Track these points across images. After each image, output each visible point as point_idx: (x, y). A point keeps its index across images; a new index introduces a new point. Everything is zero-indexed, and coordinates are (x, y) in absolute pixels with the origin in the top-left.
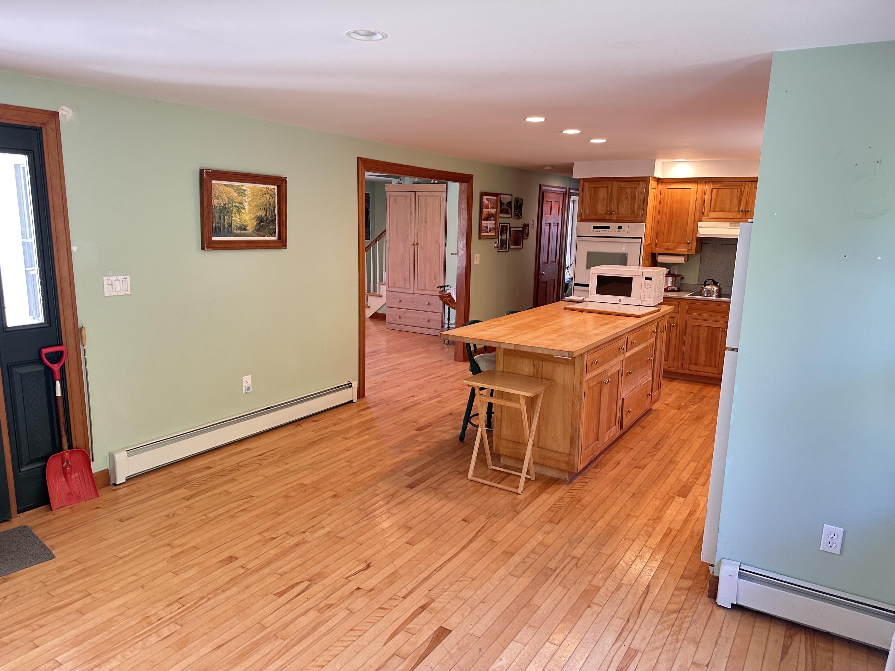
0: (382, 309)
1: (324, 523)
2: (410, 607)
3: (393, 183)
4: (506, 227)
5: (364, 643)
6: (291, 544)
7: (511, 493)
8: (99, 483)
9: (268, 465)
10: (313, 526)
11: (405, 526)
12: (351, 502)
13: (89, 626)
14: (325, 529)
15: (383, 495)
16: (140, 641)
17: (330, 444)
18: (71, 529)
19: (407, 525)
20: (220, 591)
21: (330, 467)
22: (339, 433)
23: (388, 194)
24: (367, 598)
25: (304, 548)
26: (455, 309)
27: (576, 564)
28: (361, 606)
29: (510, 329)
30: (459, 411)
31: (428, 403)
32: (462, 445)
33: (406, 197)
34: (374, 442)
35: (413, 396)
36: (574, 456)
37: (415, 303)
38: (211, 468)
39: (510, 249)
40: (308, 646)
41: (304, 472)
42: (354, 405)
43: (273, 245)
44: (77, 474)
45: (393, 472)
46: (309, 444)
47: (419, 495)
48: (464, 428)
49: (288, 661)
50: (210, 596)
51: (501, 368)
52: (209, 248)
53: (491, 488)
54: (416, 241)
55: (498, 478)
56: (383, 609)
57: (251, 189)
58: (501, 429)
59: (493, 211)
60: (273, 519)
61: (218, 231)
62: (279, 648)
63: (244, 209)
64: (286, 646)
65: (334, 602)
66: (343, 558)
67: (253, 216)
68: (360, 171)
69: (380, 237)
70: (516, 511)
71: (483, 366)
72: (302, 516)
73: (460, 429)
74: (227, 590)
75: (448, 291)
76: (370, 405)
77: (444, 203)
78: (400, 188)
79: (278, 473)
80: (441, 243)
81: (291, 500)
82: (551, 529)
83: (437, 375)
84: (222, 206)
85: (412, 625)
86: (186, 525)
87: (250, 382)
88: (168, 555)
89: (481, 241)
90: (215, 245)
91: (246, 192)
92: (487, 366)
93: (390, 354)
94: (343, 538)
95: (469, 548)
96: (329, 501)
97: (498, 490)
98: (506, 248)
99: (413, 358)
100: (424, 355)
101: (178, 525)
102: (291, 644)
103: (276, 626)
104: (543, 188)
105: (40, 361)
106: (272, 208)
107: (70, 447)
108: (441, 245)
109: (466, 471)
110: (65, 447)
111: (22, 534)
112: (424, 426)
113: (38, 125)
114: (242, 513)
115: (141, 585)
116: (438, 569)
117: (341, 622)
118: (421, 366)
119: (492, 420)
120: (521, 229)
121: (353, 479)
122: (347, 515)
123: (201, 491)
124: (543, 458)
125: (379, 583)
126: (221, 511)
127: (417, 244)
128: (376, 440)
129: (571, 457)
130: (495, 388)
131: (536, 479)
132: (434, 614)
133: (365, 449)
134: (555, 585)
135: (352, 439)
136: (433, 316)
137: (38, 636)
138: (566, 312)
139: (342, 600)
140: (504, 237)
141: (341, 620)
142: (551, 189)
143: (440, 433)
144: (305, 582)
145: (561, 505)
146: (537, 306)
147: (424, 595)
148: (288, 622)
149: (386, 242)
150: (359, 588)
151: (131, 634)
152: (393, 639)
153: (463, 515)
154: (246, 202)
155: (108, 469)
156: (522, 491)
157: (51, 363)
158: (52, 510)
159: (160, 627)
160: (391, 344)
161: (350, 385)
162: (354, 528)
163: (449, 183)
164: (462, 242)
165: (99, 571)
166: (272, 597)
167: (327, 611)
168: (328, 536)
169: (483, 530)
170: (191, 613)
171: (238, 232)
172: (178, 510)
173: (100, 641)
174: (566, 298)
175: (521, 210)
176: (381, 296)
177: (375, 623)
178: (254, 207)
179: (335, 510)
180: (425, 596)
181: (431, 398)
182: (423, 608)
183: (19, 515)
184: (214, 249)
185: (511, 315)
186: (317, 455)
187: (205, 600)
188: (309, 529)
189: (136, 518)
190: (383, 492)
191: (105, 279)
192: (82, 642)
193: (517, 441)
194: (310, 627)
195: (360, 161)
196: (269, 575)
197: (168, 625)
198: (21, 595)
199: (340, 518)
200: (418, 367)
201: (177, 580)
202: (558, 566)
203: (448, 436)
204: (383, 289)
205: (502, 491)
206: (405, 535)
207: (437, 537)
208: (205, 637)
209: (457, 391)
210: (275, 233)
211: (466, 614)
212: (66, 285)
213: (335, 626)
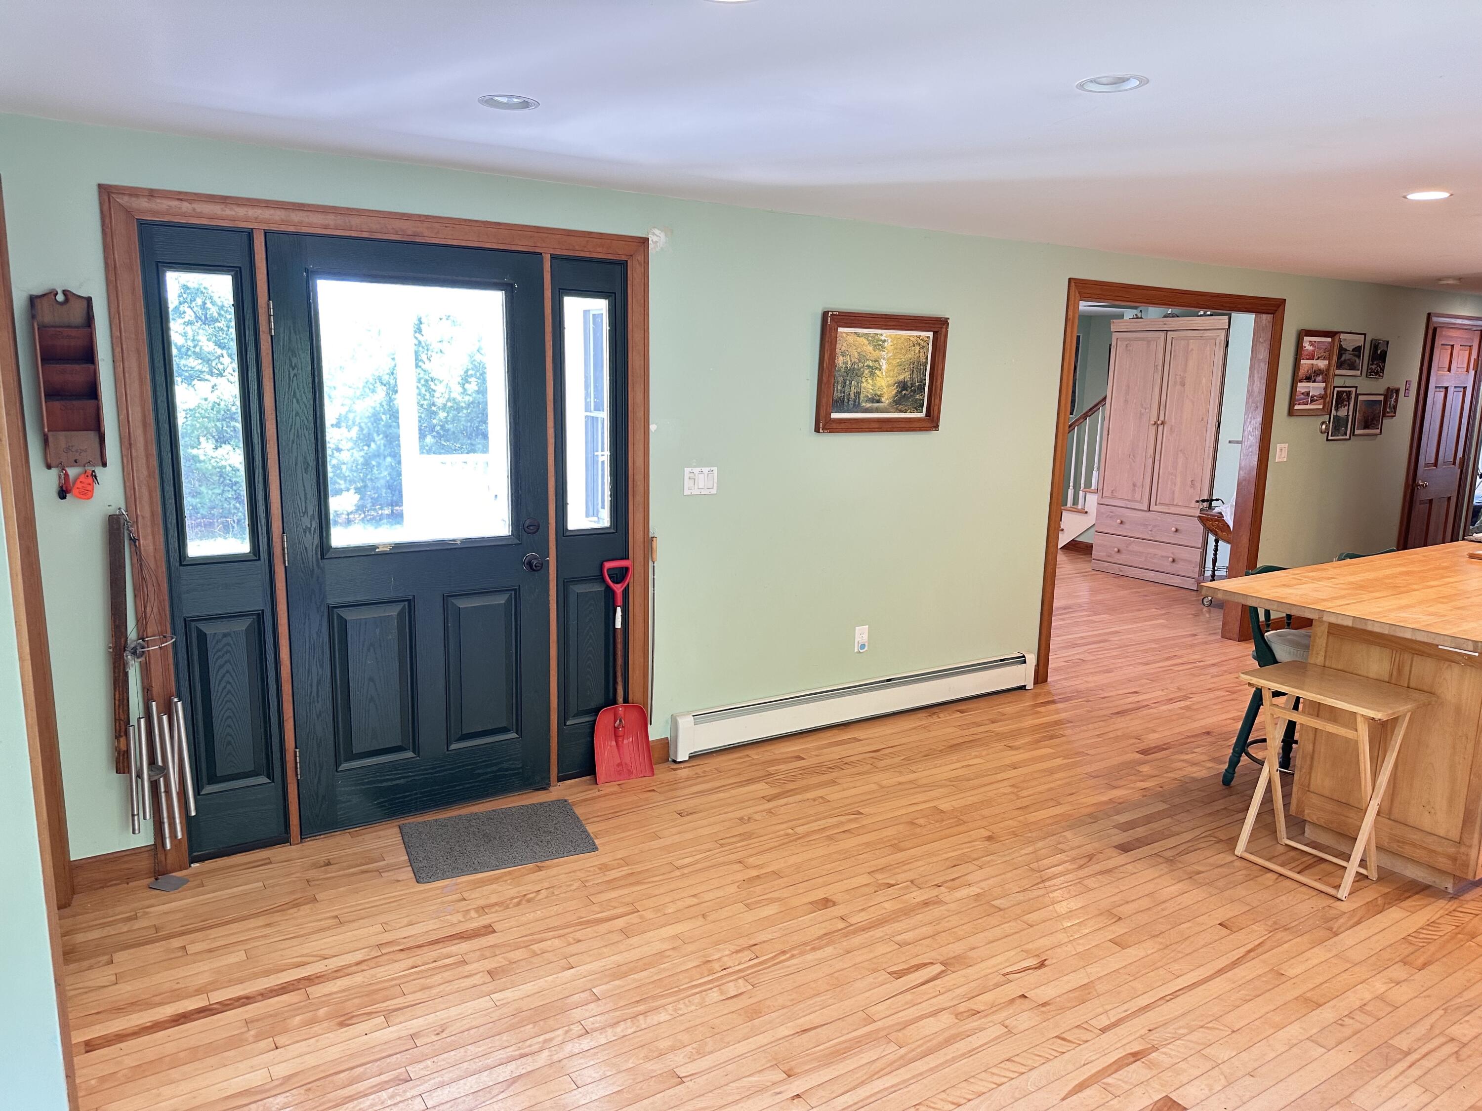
0: (1086, 534)
1: (970, 878)
2: (1113, 1048)
3: (1126, 318)
4: (1349, 394)
5: (1029, 1087)
6: (918, 900)
7: (1322, 895)
8: (656, 755)
9: (885, 769)
10: (953, 880)
11: (1109, 913)
12: (1017, 855)
13: (634, 955)
14: (972, 889)
15: (1073, 853)
16: (697, 993)
17: (984, 753)
18: (618, 814)
19: (1114, 911)
20: (809, 947)
21: (982, 790)
22: (1000, 737)
23: (1115, 336)
24: (1038, 1016)
25: (937, 911)
26: (1229, 543)
27: (1457, 1052)
28: (1025, 1026)
29: (1344, 587)
30: (1225, 729)
31: (1164, 708)
32: (1226, 792)
33: (1149, 341)
34: (1059, 761)
35: (1136, 692)
36: (1470, 847)
37: (1150, 528)
38: (804, 759)
39: (1354, 435)
40: (937, 1067)
41: (941, 790)
42: (1028, 694)
43: (918, 425)
44: (631, 739)
45: (1093, 818)
46: (951, 746)
47: (1139, 865)
48: (1234, 763)
49: (904, 1081)
50: (795, 952)
51: (1320, 660)
52: (826, 429)
53: (1281, 878)
54: (1162, 418)
55: (1299, 862)
56: (1064, 1039)
57: (894, 338)
58: (1310, 773)
59: (1322, 364)
60: (890, 855)
61: (840, 404)
62: (892, 1057)
63: (880, 370)
64: (902, 1057)
65: (983, 1008)
66: (1000, 942)
67: (891, 381)
68: (1072, 302)
69: (1093, 410)
70: (1330, 929)
71: (1281, 652)
72: (935, 859)
73: (1225, 763)
74: (820, 948)
75: (1217, 510)
76: (1055, 698)
77: (1222, 349)
78: (1139, 325)
79: (900, 783)
80: (1210, 421)
81: (918, 830)
82: (1404, 976)
83: (1184, 660)
84: (849, 366)
85: (1114, 1081)
86: (766, 838)
87: (865, 637)
88: (740, 877)
89: (1293, 419)
90: (834, 426)
91: (886, 344)
92: (1290, 653)
93: (1096, 614)
94: (1001, 910)
95: (1229, 974)
96: (979, 845)
97: (1296, 885)
98: (1345, 434)
99: (1139, 625)
100: (1162, 621)
101: (755, 836)
102: (910, 1055)
103: (889, 1022)
104: (1435, 319)
105: (603, 580)
106: (922, 367)
107: (626, 700)
108: (1209, 426)
109: (1233, 841)
110: (620, 699)
111: (561, 811)
112: (1155, 747)
113: (624, 258)
114: (844, 836)
115: (703, 913)
116: (1168, 998)
117: (992, 1044)
118: (1155, 640)
119: (1291, 755)
120: (1382, 398)
121: (1022, 818)
122: (1009, 874)
123: (788, 791)
124: (1398, 841)
125: (1059, 996)
126: (815, 826)
127: (1163, 423)
128: (1065, 759)
129: (1463, 849)
130: (1306, 695)
131: (1380, 879)
132: (1155, 1072)
133: (1044, 770)
134: (1407, 1081)
135: (1021, 751)
136: (1183, 553)
137: (574, 952)
138: (1472, 563)
139: (994, 1009)
140: (1342, 412)
141: (993, 1040)
142: (1453, 321)
143: (1185, 765)
144: (936, 966)
145: (1433, 937)
146: (1405, 548)
147: (1138, 1035)
148: (906, 1021)
149: (1103, 420)
150: (1024, 996)
151: (687, 980)
152: (1079, 1094)
153: (1222, 914)
154: (884, 359)
155: (667, 738)
156: (1346, 894)
157: (613, 582)
158: (597, 784)
159: (725, 981)
160: (1100, 597)
161: (1022, 660)
162: (1020, 897)
163: (1234, 315)
164: (1253, 422)
165: (650, 880)
166: (883, 976)
167: (970, 1019)
168: (976, 900)
169: (1260, 950)
170: (768, 970)
171: (869, 405)
172: (754, 813)
173: (648, 981)
174: (1475, 535)
175: (1384, 361)
176: (1086, 512)
177: (1049, 1060)
178: (896, 366)
179: (989, 862)
180: (1141, 1037)
181: (1170, 701)
182: (1136, 1056)
183: (559, 784)
184: (832, 431)
185: (1348, 561)
186: (963, 767)
187: (788, 955)
188: (946, 882)
189: (700, 815)
190: (1073, 849)
191: (687, 470)
192: (625, 975)
193: (1344, 801)
194: (941, 1038)
195: (1073, 284)
196: (881, 940)
197: (736, 980)
198: (556, 893)
199: (997, 876)
200: (1149, 642)
201: (749, 917)
202: (1416, 1047)
203: (1199, 773)
204: (1091, 502)
205: (1304, 889)
206: (1110, 928)
207: (1168, 943)
208: (785, 1010)
209: (1223, 693)
210: (922, 407)
211: (1218, 1087)
212: (639, 477)
213: (980, 1046)
